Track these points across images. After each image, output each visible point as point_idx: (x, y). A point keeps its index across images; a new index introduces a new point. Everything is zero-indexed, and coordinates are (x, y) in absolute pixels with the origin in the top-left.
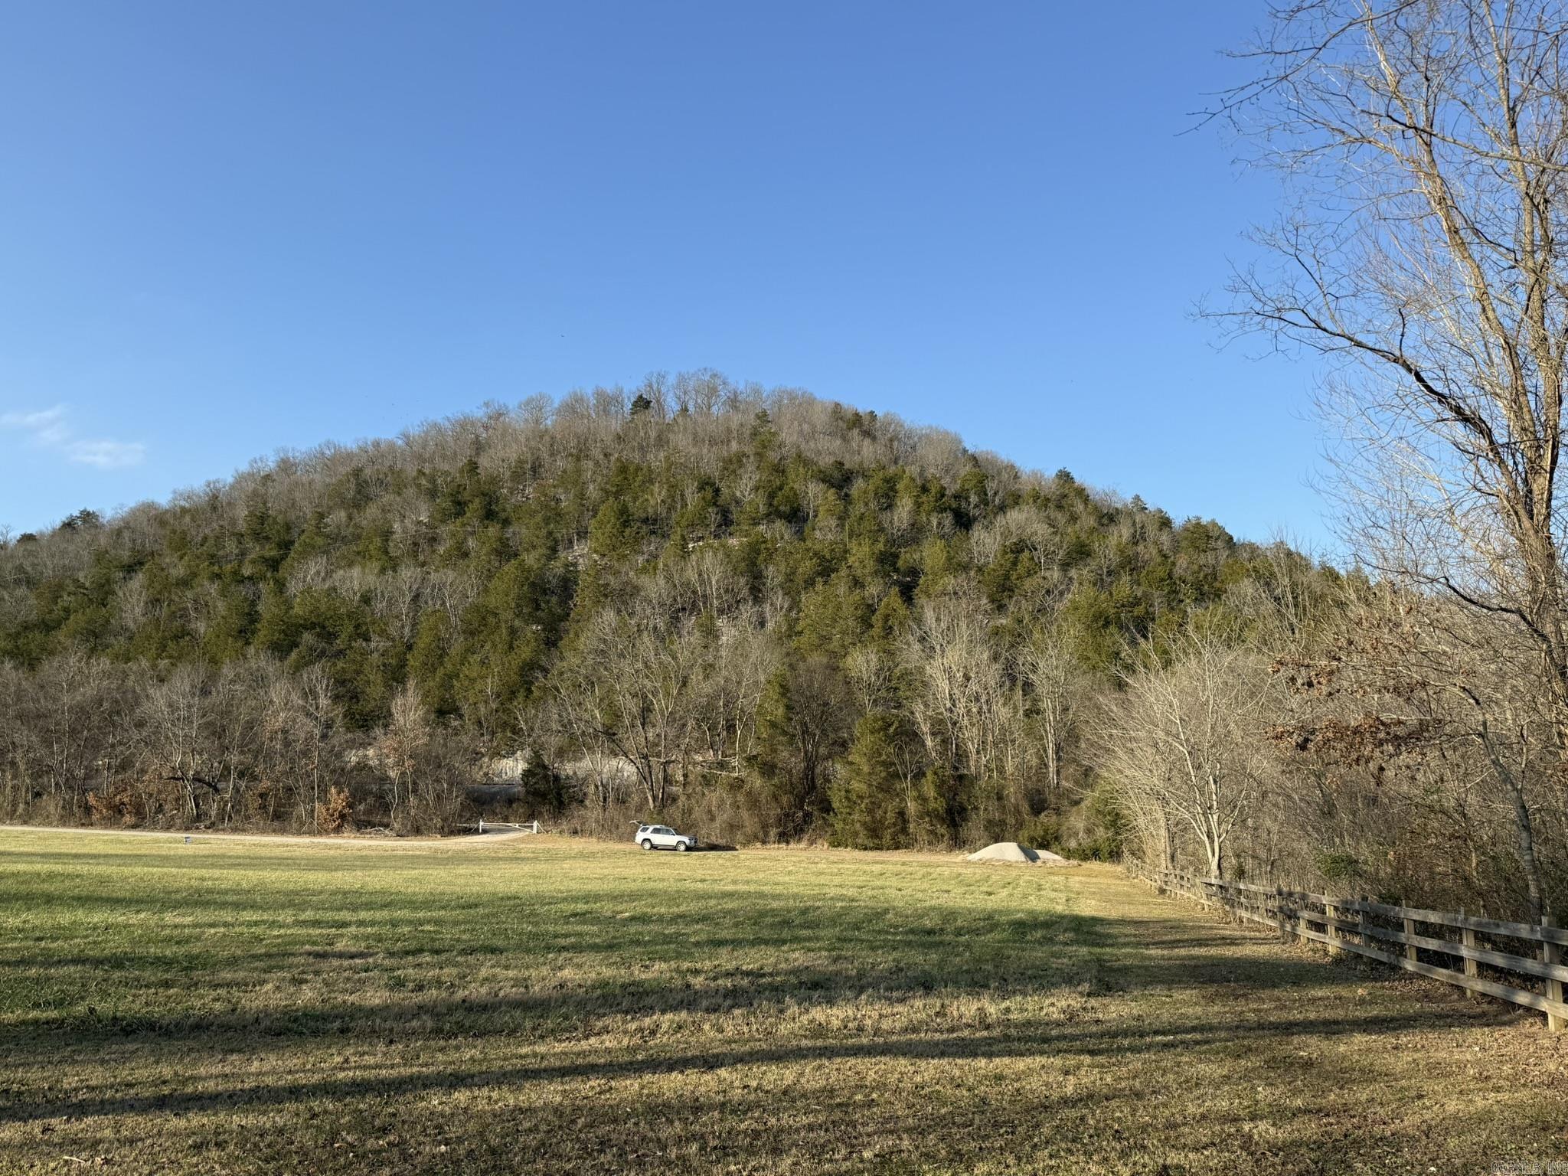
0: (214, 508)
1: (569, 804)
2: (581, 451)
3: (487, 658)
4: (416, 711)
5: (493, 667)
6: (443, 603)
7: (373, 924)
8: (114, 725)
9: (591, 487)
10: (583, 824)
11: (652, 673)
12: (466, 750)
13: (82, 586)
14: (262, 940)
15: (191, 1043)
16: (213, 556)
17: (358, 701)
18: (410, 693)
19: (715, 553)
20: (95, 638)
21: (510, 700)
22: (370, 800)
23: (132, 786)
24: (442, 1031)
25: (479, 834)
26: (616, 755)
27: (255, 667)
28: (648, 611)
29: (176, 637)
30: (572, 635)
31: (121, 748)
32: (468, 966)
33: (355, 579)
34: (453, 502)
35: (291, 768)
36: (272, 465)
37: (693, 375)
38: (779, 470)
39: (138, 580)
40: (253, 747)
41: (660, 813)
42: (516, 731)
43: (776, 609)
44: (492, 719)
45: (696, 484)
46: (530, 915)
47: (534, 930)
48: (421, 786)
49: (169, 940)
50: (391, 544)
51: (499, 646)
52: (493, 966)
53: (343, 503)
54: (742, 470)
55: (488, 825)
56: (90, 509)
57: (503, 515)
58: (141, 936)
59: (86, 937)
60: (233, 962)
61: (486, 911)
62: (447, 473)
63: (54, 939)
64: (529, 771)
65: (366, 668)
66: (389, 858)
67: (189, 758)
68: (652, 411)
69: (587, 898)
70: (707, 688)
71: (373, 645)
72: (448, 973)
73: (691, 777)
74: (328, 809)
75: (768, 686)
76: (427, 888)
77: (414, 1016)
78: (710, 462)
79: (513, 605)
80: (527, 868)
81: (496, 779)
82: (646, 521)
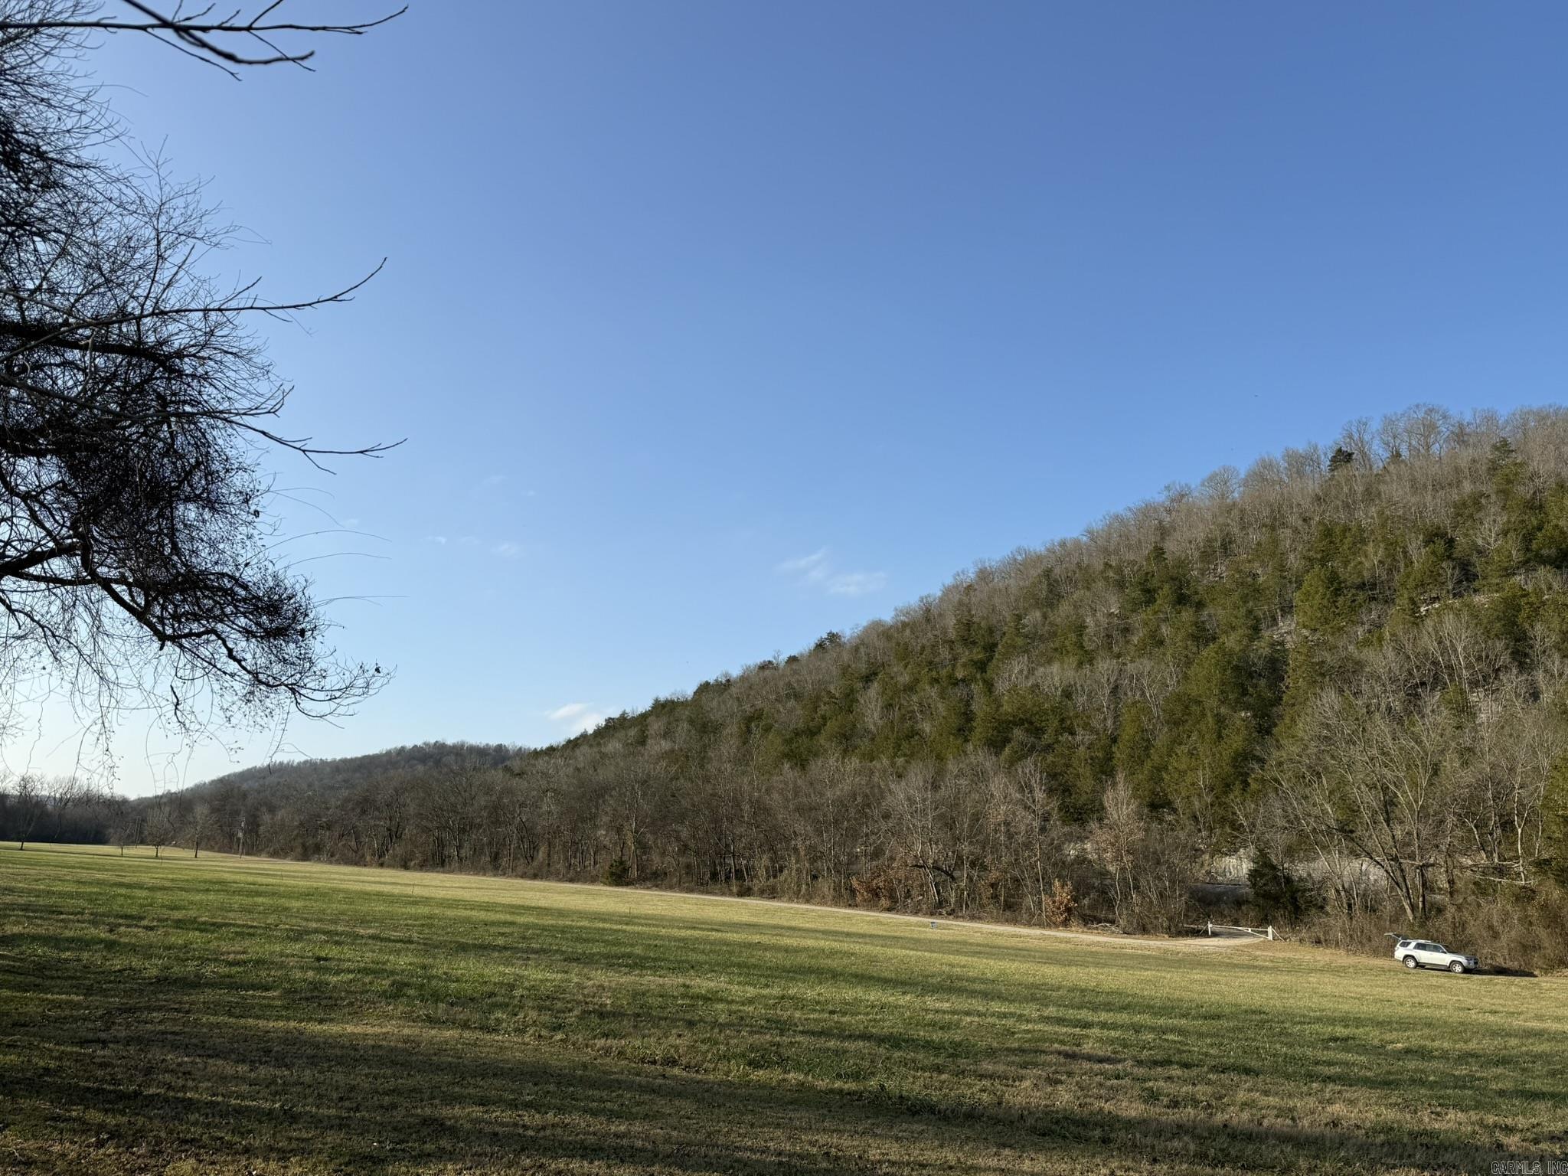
0: (928, 620)
1: (1307, 910)
2: (1275, 519)
3: (1195, 748)
4: (1128, 805)
5: (1203, 757)
6: (1143, 694)
7: (1114, 1026)
8: (867, 818)
9: (1292, 557)
10: (1326, 933)
11: (1391, 760)
12: (1185, 846)
13: (833, 696)
14: (1014, 1033)
15: (968, 1132)
16: (931, 663)
17: (1071, 795)
18: (1120, 786)
19: (1457, 615)
20: (847, 739)
21: (1226, 793)
22: (1094, 895)
23: (884, 871)
24: (1206, 1156)
25: (1209, 937)
26: (1358, 856)
27: (975, 762)
28: (1378, 689)
29: (908, 737)
30: (1287, 721)
31: (874, 837)
32: (1223, 1086)
33: (1056, 675)
34: (1142, 590)
35: (1016, 860)
36: (972, 576)
37: (1403, 415)
38: (1535, 506)
39: (875, 688)
40: (980, 837)
41: (1422, 925)
42: (1236, 827)
43: (1552, 676)
44: (1208, 813)
45: (1421, 537)
46: (1281, 1034)
47: (1290, 1052)
48: (1143, 882)
49: (933, 1024)
50: (1086, 639)
51: (1207, 736)
52: (1250, 1090)
53: (1038, 604)
54: (1481, 514)
55: (1218, 928)
56: (835, 631)
57: (1196, 598)
58: (911, 1018)
59: (868, 1014)
60: (991, 1053)
61: (1231, 1024)
62: (1133, 563)
63: (844, 1014)
64: (1255, 871)
65: (1075, 762)
66: (1118, 956)
67: (928, 848)
68: (1354, 464)
69: (1345, 1021)
70: (1468, 777)
71: (1079, 738)
72: (1202, 1091)
73: (1459, 884)
74: (1054, 902)
75: (1555, 773)
76: (1163, 992)
77: (1174, 1136)
78: (1437, 510)
79: (1216, 691)
80: (1268, 979)
81: (1219, 878)
82: (1362, 586)
